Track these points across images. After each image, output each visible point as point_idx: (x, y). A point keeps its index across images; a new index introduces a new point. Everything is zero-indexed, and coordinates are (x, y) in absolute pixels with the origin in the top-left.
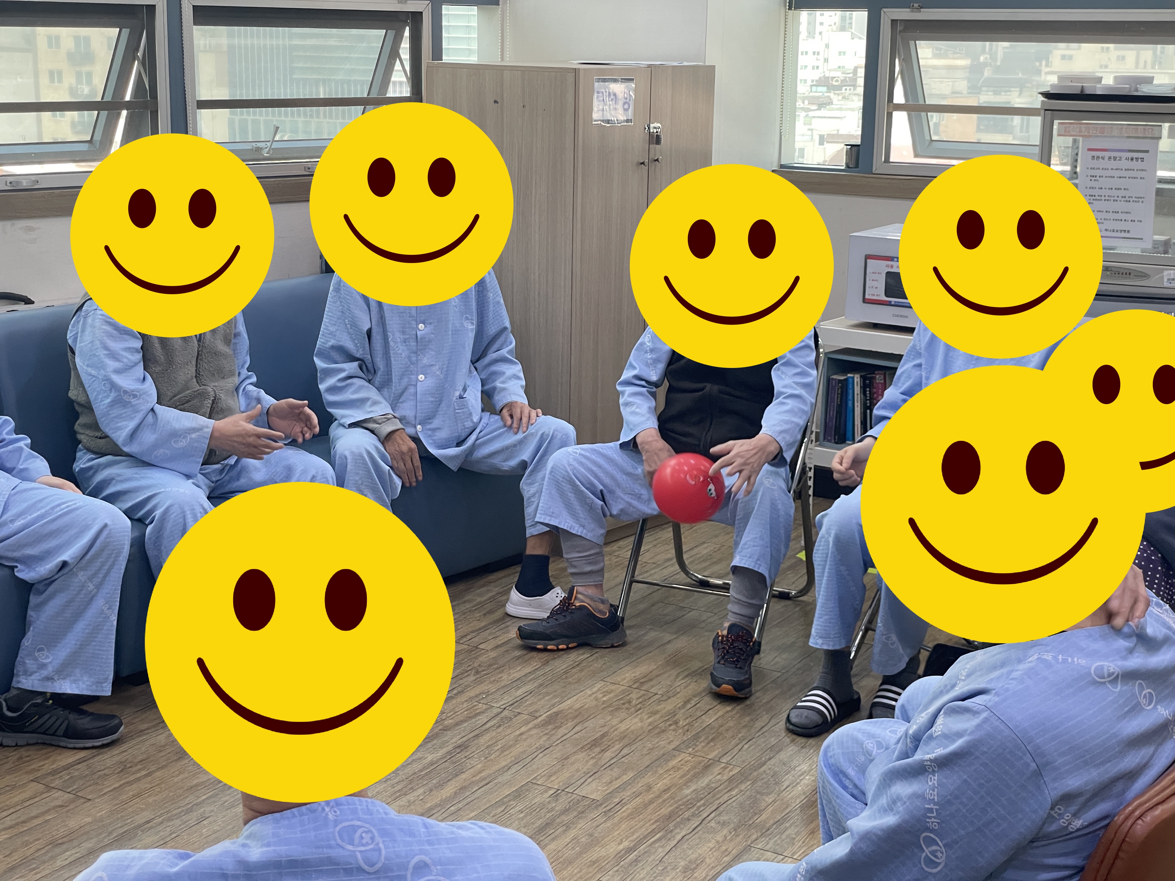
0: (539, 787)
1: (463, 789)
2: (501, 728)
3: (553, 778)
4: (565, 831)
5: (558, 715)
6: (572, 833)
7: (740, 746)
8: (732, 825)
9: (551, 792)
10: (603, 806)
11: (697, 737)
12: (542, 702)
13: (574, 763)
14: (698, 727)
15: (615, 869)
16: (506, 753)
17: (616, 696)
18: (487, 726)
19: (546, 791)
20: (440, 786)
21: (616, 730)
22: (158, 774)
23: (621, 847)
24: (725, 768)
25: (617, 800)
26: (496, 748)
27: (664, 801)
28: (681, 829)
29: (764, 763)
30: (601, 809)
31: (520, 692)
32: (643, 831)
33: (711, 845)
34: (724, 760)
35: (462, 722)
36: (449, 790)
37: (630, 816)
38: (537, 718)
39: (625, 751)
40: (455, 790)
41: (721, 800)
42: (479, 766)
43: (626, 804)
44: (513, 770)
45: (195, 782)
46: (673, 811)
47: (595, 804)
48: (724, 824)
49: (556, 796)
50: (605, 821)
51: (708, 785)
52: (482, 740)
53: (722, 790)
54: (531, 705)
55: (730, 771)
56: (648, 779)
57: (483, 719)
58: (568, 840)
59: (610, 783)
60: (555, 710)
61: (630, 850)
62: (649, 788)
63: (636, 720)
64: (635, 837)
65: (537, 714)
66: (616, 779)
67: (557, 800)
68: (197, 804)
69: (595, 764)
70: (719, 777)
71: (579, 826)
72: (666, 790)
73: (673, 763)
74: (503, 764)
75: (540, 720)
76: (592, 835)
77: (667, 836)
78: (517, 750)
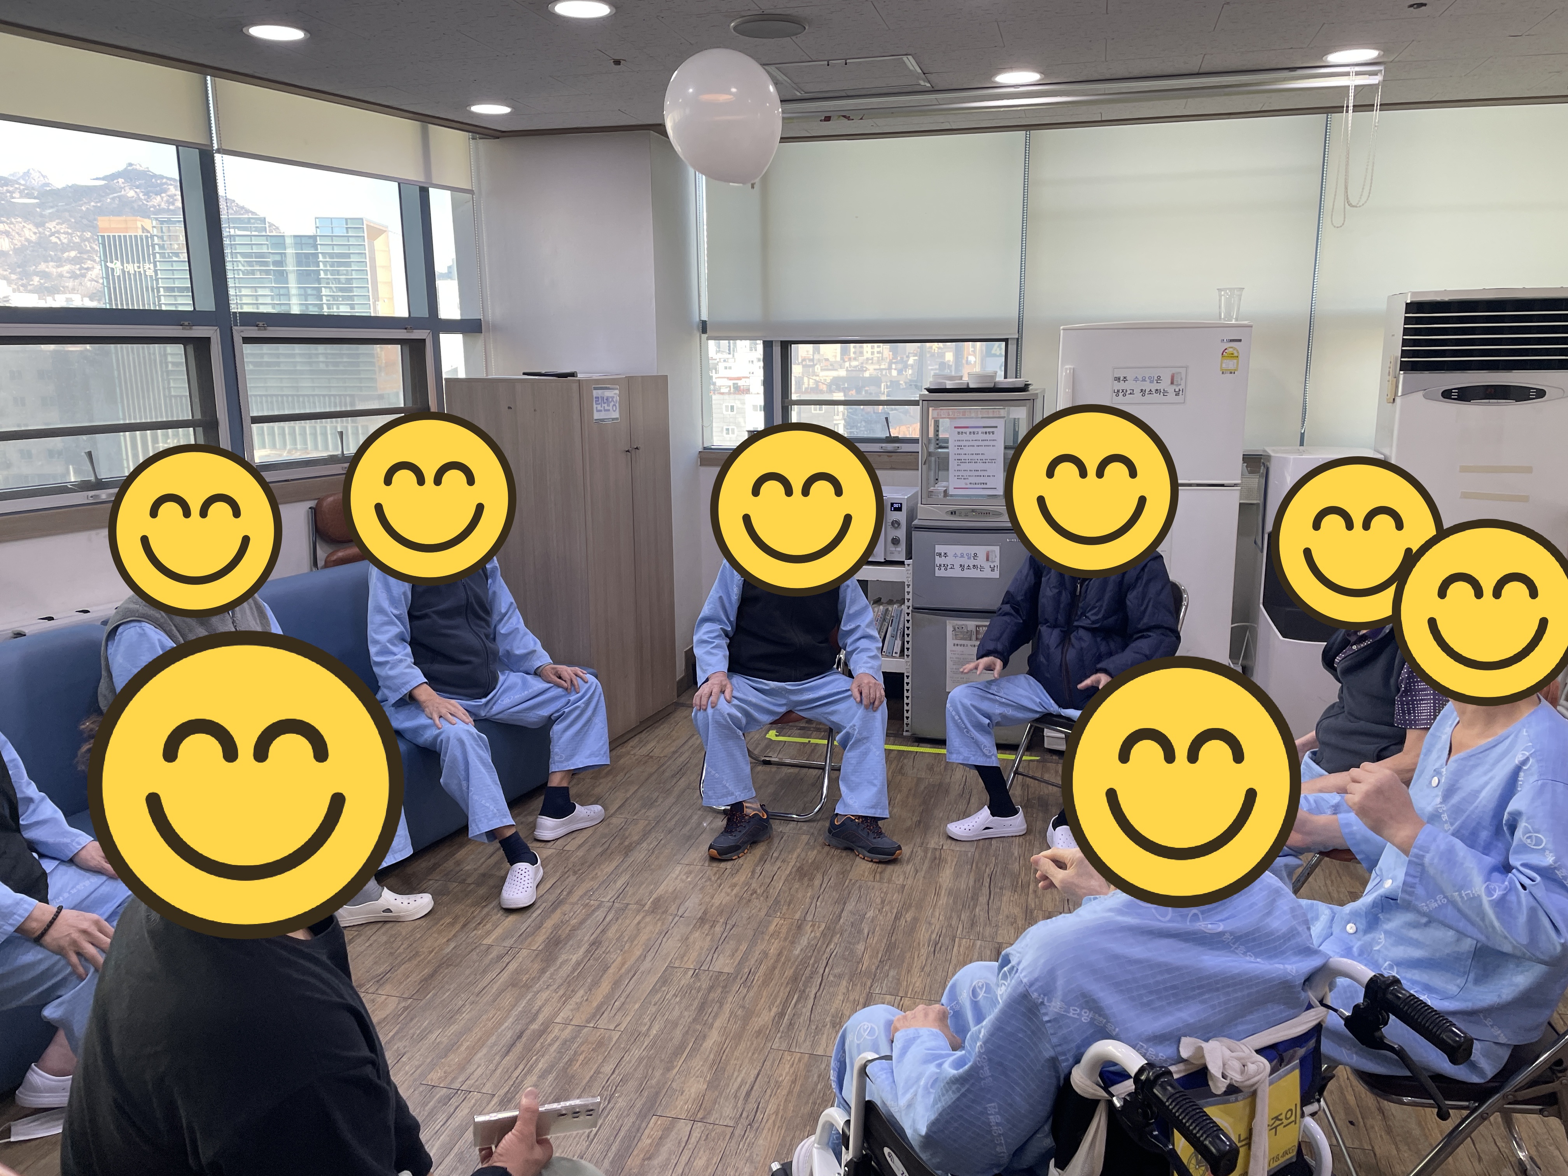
0: (678, 970)
1: (616, 984)
2: (620, 921)
3: (686, 959)
5: (659, 900)
6: (727, 1008)
7: (813, 905)
8: (846, 978)
9: (691, 972)
10: (739, 977)
11: (777, 902)
12: (641, 891)
13: (694, 943)
14: (774, 893)
15: (779, 1035)
16: (636, 942)
17: (696, 876)
18: (608, 919)
19: (686, 973)
20: (596, 983)
21: (712, 906)
23: (772, 1014)
24: (813, 926)
25: (747, 970)
26: (625, 939)
27: (784, 963)
28: (811, 987)
29: (840, 917)
30: (739, 981)
31: (620, 883)
32: (783, 995)
34: (809, 918)
36: (605, 986)
37: (765, 983)
38: (644, 906)
39: (729, 924)
40: (609, 987)
41: (826, 955)
42: (620, 958)
43: (755, 974)
44: (649, 958)
46: (795, 972)
47: (731, 978)
48: (840, 976)
49: (696, 975)
50: (748, 991)
51: (809, 943)
52: (611, 933)
53: (821, 947)
54: (634, 894)
55: (819, 927)
56: (760, 947)
57: (600, 914)
58: (727, 1015)
59: (733, 955)
60: (654, 896)
61: (781, 1015)
62: (765, 954)
63: (723, 894)
64: (778, 1002)
65: (643, 902)
66: (736, 951)
67: (700, 980)
69: (712, 940)
70: (813, 934)
71: (730, 999)
72: (780, 954)
73: (772, 928)
74: (638, 953)
75: (647, 908)
76: (744, 1007)
77: (803, 996)
78: (643, 937)
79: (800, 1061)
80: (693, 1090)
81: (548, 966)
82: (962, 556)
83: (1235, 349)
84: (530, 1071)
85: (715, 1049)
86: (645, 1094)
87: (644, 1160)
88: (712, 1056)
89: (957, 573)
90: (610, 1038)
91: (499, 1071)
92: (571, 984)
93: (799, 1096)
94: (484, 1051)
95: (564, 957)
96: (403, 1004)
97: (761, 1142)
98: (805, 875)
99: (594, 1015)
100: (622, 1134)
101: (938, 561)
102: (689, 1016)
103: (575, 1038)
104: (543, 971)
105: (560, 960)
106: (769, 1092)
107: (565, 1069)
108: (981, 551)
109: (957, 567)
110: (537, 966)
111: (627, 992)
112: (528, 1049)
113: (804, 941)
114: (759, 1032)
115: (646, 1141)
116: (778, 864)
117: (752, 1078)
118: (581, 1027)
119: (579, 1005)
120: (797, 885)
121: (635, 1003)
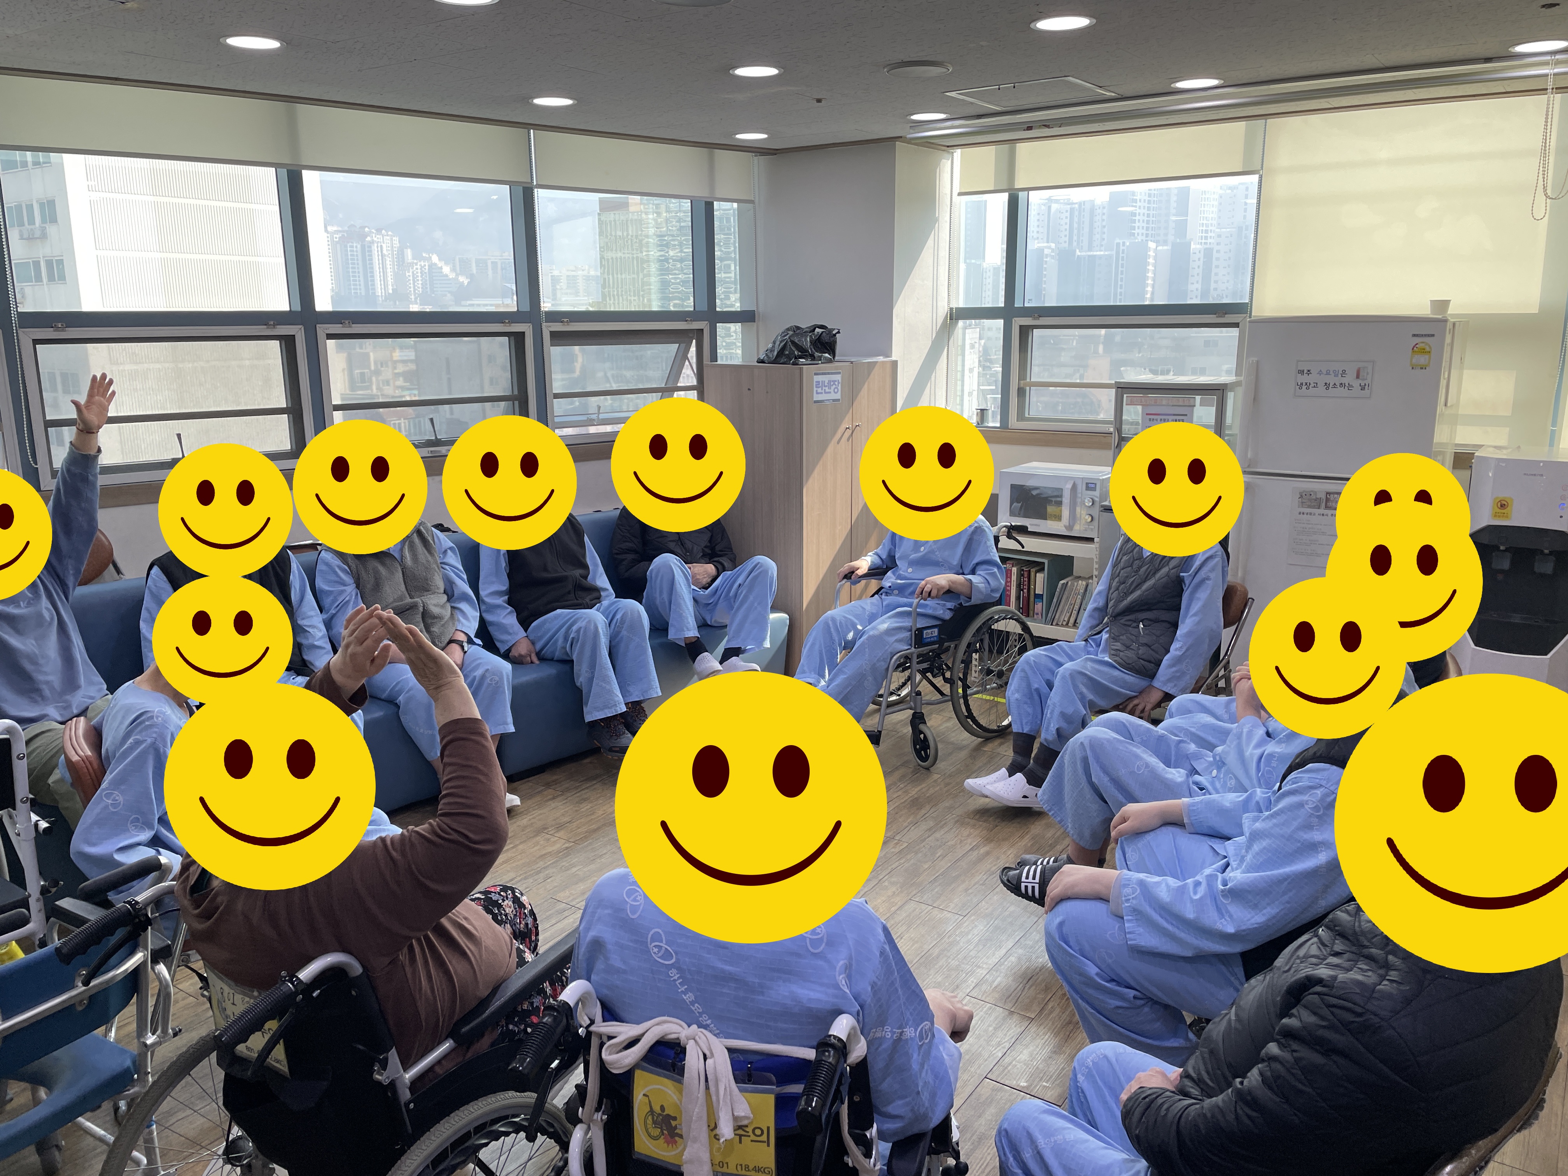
7: (909, 828)
8: (899, 885)
22: (521, 847)
24: (897, 844)
29: (924, 840)
34: (897, 838)
41: (894, 866)
45: (544, 852)
53: (894, 859)
68: (544, 868)
70: (893, 850)
83: (1427, 344)
96: (567, 845)
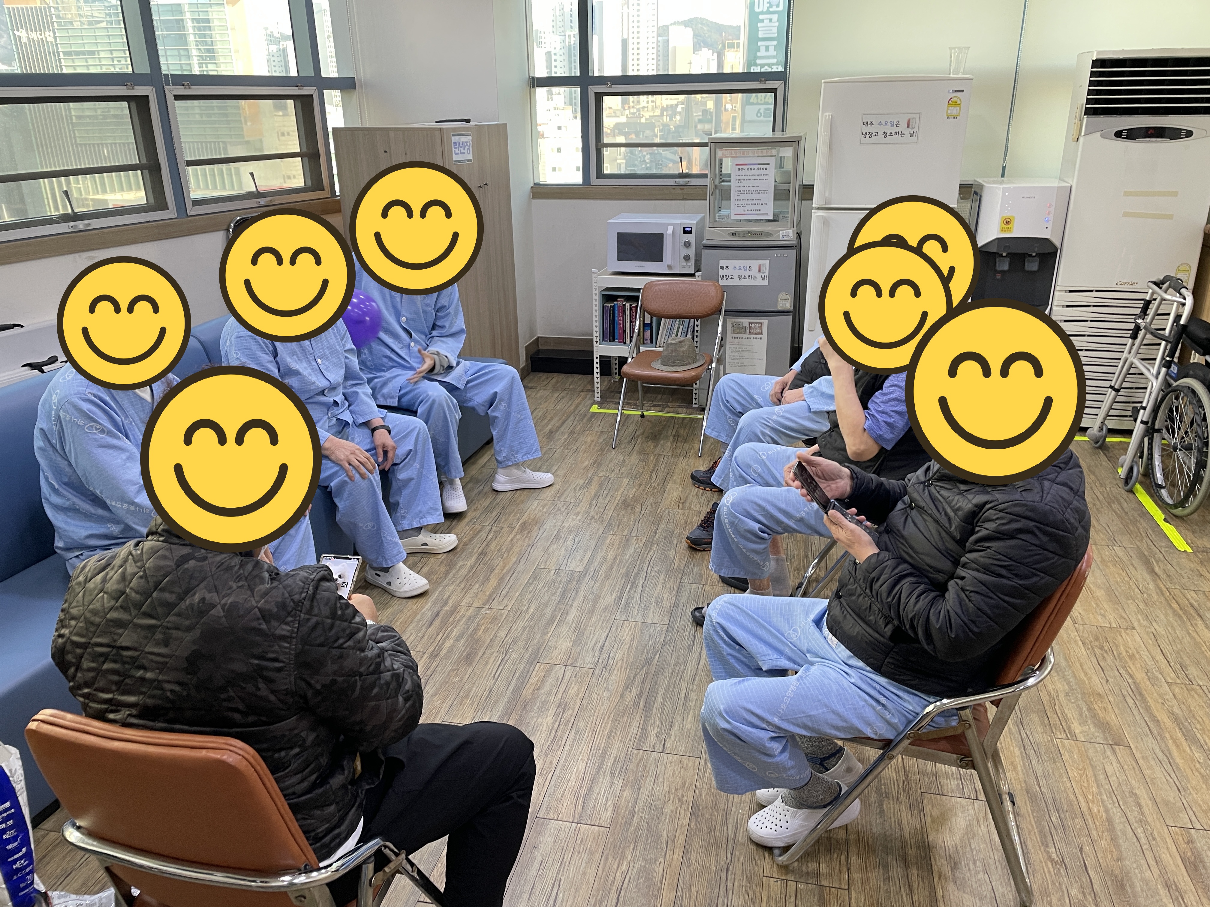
0: (544, 570)
1: (501, 580)
2: (498, 539)
3: (548, 563)
4: (576, 594)
5: (525, 524)
6: (581, 594)
8: (664, 572)
9: (553, 572)
10: (588, 574)
11: (609, 524)
12: (511, 518)
13: (554, 551)
14: (607, 518)
15: (619, 611)
16: (511, 552)
18: (489, 538)
19: (550, 572)
20: (487, 580)
21: (564, 527)
23: (614, 597)
24: (637, 539)
25: (592, 569)
26: (504, 551)
27: (618, 564)
28: (639, 579)
29: (656, 533)
30: (588, 577)
31: (494, 513)
32: (619, 584)
33: (660, 586)
34: (634, 534)
35: (472, 539)
36: (493, 582)
37: (607, 577)
39: (577, 540)
40: (496, 582)
41: (648, 558)
42: (501, 563)
43: (598, 571)
44: (522, 562)
46: (627, 570)
47: (583, 575)
48: (659, 572)
49: (557, 573)
50: (595, 583)
51: (635, 551)
52: (493, 546)
54: (506, 520)
56: (601, 554)
57: (483, 534)
58: (582, 598)
59: (582, 560)
60: (521, 521)
61: (620, 598)
62: (605, 559)
63: (571, 519)
64: (617, 589)
65: (513, 526)
66: (584, 557)
67: (560, 576)
69: (566, 551)
71: (583, 588)
72: (615, 559)
73: (608, 541)
74: (514, 559)
75: (516, 529)
76: (593, 593)
77: (634, 585)
78: (516, 550)
79: (635, 626)
80: (563, 647)
81: (451, 569)
82: (740, 269)
83: (958, 98)
84: (448, 636)
85: (576, 620)
86: (530, 649)
87: (534, 690)
88: (574, 625)
89: (736, 282)
90: (501, 615)
91: (426, 637)
92: (468, 580)
93: (637, 648)
94: (414, 625)
95: (461, 563)
97: (613, 677)
98: (628, 505)
99: (488, 601)
100: (517, 674)
101: (722, 272)
102: (556, 598)
103: (477, 615)
104: (447, 573)
105: (459, 565)
106: (616, 646)
107: (472, 636)
108: (755, 264)
109: (736, 277)
110: (443, 569)
111: (509, 586)
112: (444, 623)
113: (631, 550)
114: (605, 609)
115: (534, 679)
116: (608, 498)
117: (603, 638)
118: (479, 609)
119: (476, 595)
120: (623, 513)
121: (516, 592)
